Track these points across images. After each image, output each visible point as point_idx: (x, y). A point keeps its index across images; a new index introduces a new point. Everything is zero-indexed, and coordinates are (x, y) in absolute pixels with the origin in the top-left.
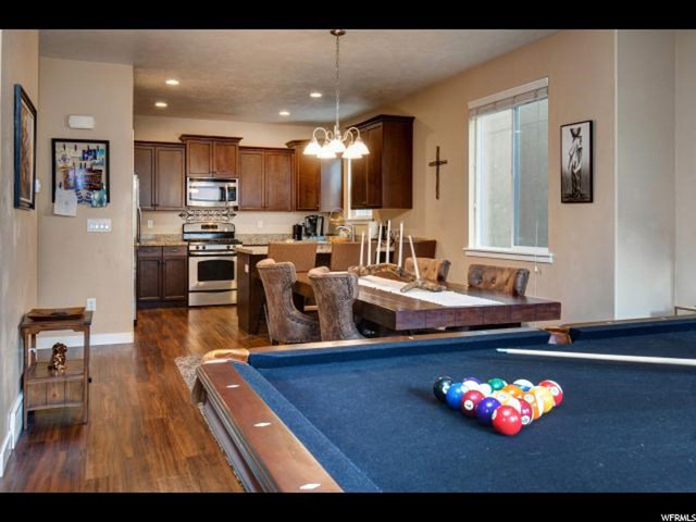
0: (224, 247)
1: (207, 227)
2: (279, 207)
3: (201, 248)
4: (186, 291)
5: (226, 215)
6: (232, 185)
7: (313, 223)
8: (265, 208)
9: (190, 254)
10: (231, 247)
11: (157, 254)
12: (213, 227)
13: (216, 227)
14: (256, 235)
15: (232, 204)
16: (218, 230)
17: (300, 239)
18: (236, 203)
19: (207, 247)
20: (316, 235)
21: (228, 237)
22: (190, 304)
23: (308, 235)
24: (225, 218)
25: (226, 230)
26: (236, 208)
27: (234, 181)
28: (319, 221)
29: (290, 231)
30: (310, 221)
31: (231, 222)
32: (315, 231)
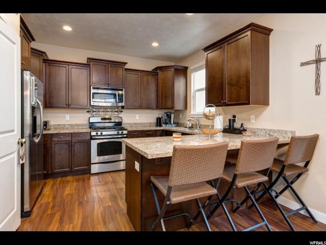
0: (116, 133)
1: (105, 119)
2: (148, 107)
3: (99, 133)
4: (89, 163)
5: (117, 112)
6: (120, 92)
7: (169, 117)
8: (140, 107)
9: (92, 138)
10: (120, 132)
11: (69, 139)
12: (108, 119)
13: (111, 119)
14: (135, 124)
15: (120, 104)
16: (112, 121)
17: (160, 126)
18: (123, 104)
19: (104, 133)
20: (171, 123)
21: (118, 125)
22: (92, 172)
23: (166, 123)
24: (116, 113)
25: (117, 121)
26: (123, 107)
27: (122, 90)
28: (173, 116)
29: (154, 121)
30: (167, 115)
31: (120, 116)
32: (170, 121)
